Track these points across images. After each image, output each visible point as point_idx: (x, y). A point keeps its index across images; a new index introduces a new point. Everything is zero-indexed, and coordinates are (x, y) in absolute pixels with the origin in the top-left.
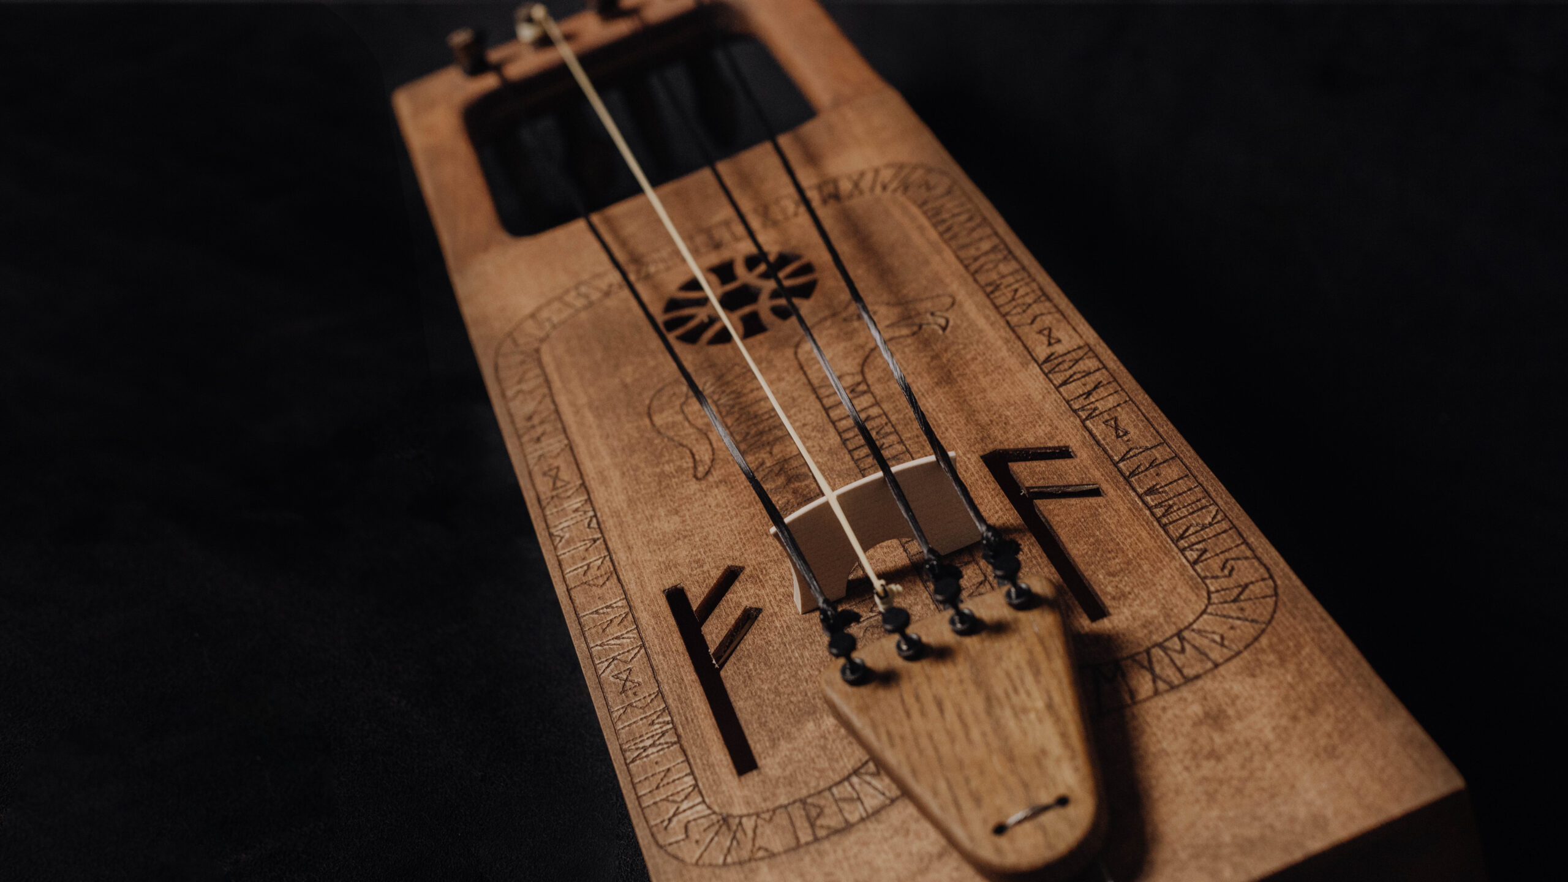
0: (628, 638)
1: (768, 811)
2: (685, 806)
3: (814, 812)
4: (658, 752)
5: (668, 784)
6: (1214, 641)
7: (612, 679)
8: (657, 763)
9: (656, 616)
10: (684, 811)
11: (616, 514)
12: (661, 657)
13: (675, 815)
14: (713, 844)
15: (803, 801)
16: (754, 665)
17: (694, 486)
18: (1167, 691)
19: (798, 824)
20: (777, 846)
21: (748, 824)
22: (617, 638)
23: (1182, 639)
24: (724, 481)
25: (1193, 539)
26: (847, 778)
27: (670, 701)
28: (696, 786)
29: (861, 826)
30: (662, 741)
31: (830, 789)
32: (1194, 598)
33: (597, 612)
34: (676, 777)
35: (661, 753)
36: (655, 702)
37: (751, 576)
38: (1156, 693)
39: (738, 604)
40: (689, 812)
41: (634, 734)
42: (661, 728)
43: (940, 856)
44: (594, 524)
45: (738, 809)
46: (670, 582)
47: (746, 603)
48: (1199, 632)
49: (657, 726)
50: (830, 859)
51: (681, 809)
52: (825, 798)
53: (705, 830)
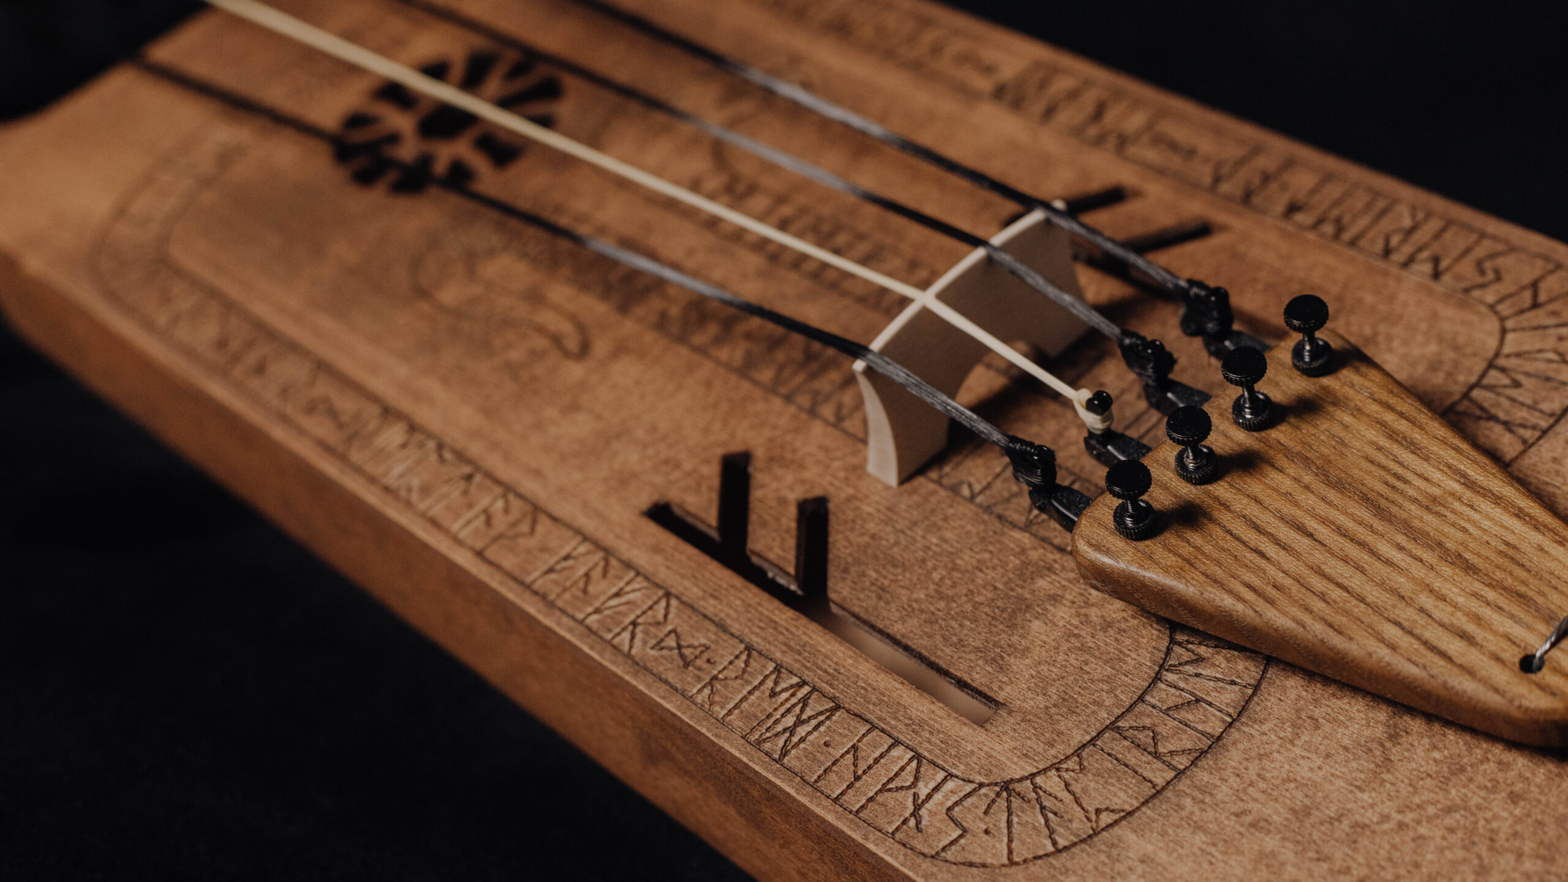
0: (634, 591)
1: (1067, 758)
2: (923, 790)
3: (1144, 737)
4: (816, 728)
5: (870, 767)
6: (1550, 361)
7: (653, 653)
8: (826, 744)
9: (656, 549)
10: (929, 796)
11: (475, 434)
12: (712, 601)
13: (917, 807)
14: (1016, 828)
15: (1112, 727)
16: (877, 571)
17: (575, 371)
18: (1539, 438)
19: (1133, 762)
20: (1124, 799)
21: (1051, 783)
22: (617, 595)
23: (1503, 370)
24: (620, 350)
25: (1407, 249)
26: (1157, 678)
27: (778, 655)
28: (918, 757)
29: (1234, 734)
30: (809, 712)
31: (1141, 699)
32: (1474, 318)
33: (551, 570)
34: (877, 754)
35: (822, 729)
36: (753, 663)
37: (771, 459)
38: (1527, 445)
39: (782, 501)
40: (938, 797)
41: (755, 716)
42: (793, 695)
43: (1394, 737)
44: (448, 455)
45: (1018, 769)
46: (645, 500)
47: (795, 495)
48: (1518, 355)
49: (785, 695)
50: (1223, 792)
51: (922, 797)
52: (1142, 714)
53: (986, 813)
